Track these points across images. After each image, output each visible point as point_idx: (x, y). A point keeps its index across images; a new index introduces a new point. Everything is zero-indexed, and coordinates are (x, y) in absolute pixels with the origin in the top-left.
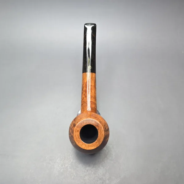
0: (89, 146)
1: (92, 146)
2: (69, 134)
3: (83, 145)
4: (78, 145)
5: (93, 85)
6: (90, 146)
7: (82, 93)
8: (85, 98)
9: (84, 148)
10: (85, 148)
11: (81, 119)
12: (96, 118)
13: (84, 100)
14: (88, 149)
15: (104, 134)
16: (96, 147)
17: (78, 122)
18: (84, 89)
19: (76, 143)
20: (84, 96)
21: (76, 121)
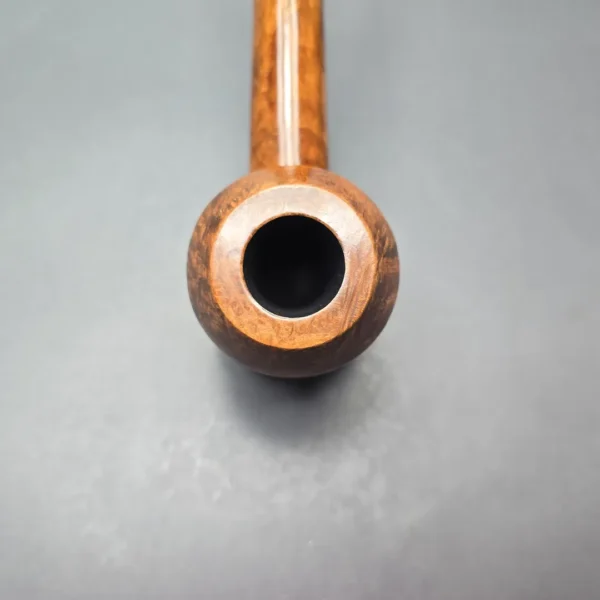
0: (293, 328)
1: (311, 331)
2: (189, 278)
3: (262, 323)
4: (235, 323)
5: (311, 45)
6: (303, 330)
7: (255, 91)
8: (267, 116)
9: (271, 340)
10: (275, 343)
11: (247, 190)
12: (333, 184)
13: (262, 125)
14: (287, 345)
15: (373, 268)
16: (330, 336)
17: (233, 204)
18: (264, 70)
19: (223, 316)
20: (264, 104)
21: (224, 206)
